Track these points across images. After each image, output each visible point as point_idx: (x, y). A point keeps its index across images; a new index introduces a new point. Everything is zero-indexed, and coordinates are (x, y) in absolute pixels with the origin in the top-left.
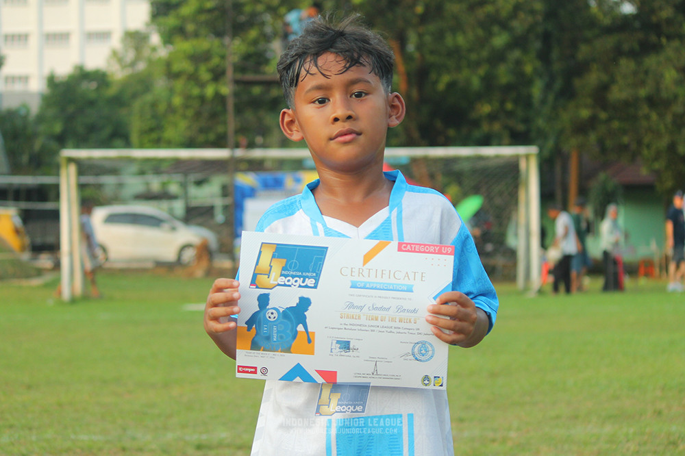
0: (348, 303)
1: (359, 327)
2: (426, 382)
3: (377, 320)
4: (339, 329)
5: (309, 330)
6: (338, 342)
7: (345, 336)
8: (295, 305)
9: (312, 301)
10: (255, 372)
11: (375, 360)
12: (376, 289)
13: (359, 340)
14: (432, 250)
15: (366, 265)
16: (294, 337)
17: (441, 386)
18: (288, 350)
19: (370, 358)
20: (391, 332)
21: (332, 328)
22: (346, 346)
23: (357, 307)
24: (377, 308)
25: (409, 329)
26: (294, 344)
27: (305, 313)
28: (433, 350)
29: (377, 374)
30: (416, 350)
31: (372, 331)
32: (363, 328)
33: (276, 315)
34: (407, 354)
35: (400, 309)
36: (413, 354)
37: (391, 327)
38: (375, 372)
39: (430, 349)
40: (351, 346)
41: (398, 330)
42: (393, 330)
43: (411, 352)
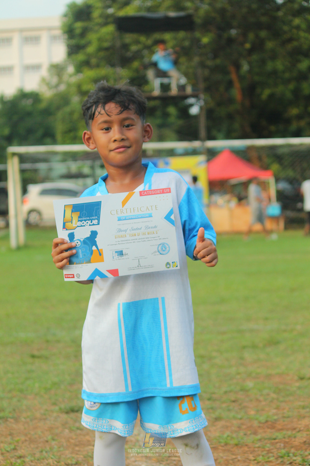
0: (118, 230)
1: (127, 242)
2: (168, 266)
3: (135, 235)
4: (115, 245)
5: (99, 248)
6: (116, 252)
7: (119, 248)
8: (89, 236)
9: (98, 232)
10: (74, 277)
11: (138, 258)
12: (132, 219)
13: (127, 248)
14: (159, 192)
15: (124, 207)
16: (92, 253)
17: (177, 267)
18: (89, 262)
19: (135, 257)
20: (144, 241)
21: (112, 245)
22: (121, 253)
23: (124, 231)
24: (134, 230)
25: (154, 238)
26: (92, 257)
27: (96, 239)
28: (169, 247)
29: (140, 266)
30: (160, 249)
31: (134, 242)
32: (129, 242)
33: (79, 243)
34: (155, 252)
35: (147, 227)
36: (159, 251)
37: (144, 238)
38: (139, 266)
39: (167, 246)
40: (124, 253)
41: (148, 239)
42: (145, 240)
43: (157, 250)
